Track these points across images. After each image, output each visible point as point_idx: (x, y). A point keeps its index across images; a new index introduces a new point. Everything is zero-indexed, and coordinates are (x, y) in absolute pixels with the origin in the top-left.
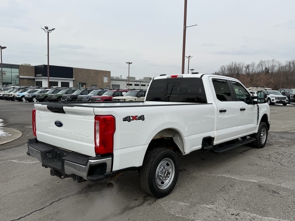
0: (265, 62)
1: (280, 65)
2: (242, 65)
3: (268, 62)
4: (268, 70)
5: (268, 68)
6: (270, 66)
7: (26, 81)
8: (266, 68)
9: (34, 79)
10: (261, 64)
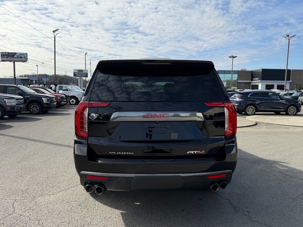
7: (243, 84)
9: (250, 83)
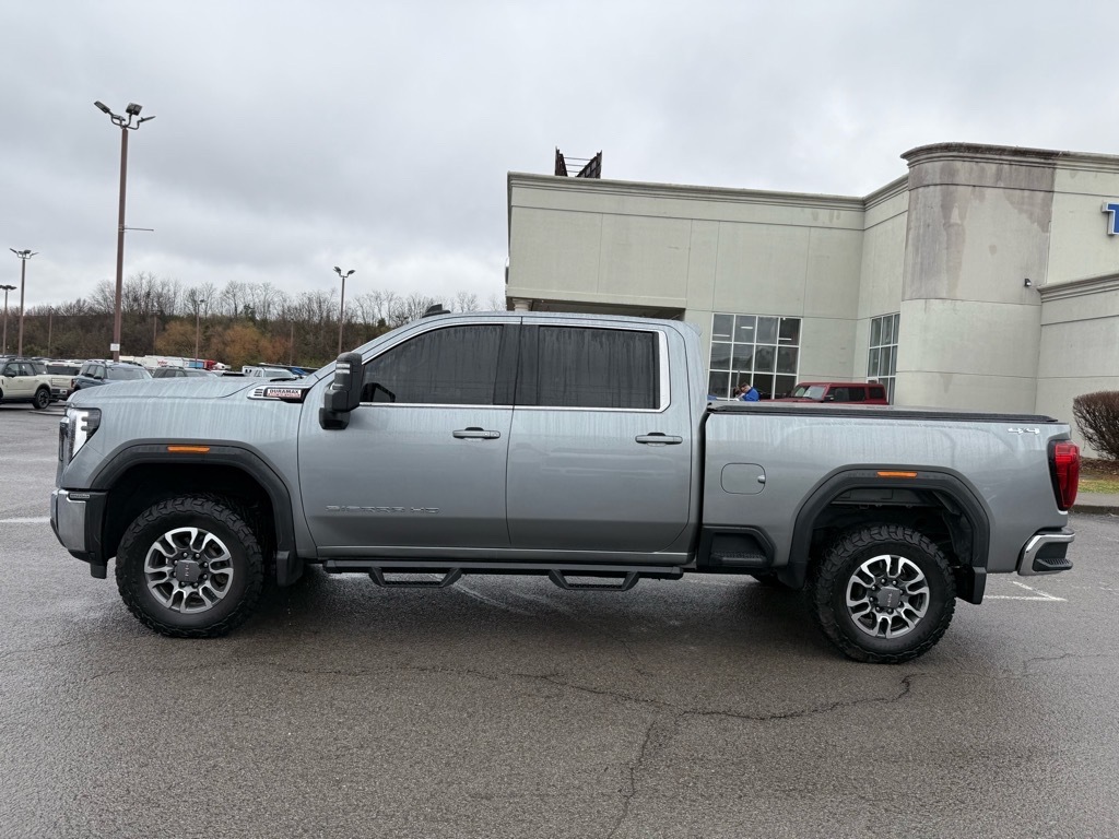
0: (242, 287)
1: (285, 301)
2: (172, 289)
3: (251, 289)
4: (253, 313)
5: (251, 305)
6: (257, 300)
8: (247, 307)
10: (231, 291)
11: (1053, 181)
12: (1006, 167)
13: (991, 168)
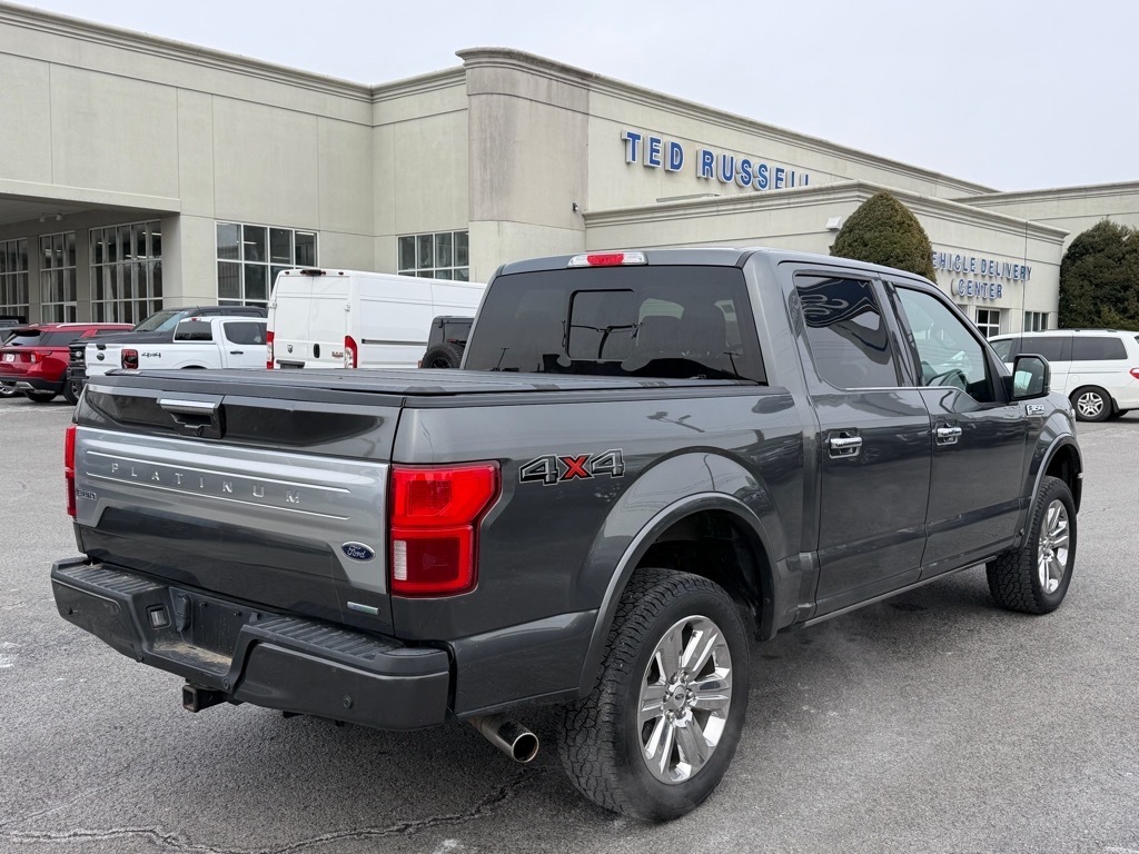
11: (588, 102)
12: (554, 82)
13: (543, 82)
